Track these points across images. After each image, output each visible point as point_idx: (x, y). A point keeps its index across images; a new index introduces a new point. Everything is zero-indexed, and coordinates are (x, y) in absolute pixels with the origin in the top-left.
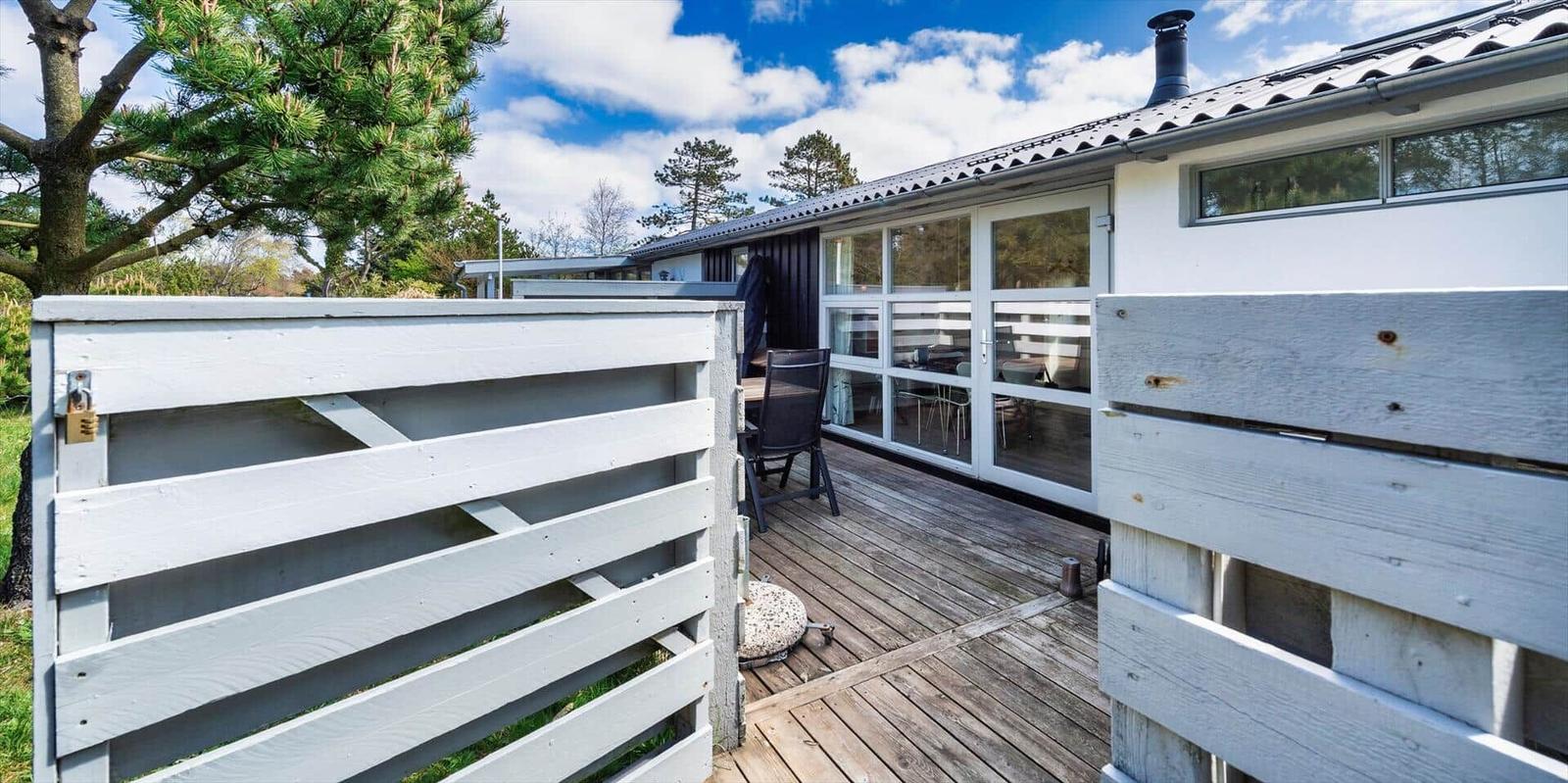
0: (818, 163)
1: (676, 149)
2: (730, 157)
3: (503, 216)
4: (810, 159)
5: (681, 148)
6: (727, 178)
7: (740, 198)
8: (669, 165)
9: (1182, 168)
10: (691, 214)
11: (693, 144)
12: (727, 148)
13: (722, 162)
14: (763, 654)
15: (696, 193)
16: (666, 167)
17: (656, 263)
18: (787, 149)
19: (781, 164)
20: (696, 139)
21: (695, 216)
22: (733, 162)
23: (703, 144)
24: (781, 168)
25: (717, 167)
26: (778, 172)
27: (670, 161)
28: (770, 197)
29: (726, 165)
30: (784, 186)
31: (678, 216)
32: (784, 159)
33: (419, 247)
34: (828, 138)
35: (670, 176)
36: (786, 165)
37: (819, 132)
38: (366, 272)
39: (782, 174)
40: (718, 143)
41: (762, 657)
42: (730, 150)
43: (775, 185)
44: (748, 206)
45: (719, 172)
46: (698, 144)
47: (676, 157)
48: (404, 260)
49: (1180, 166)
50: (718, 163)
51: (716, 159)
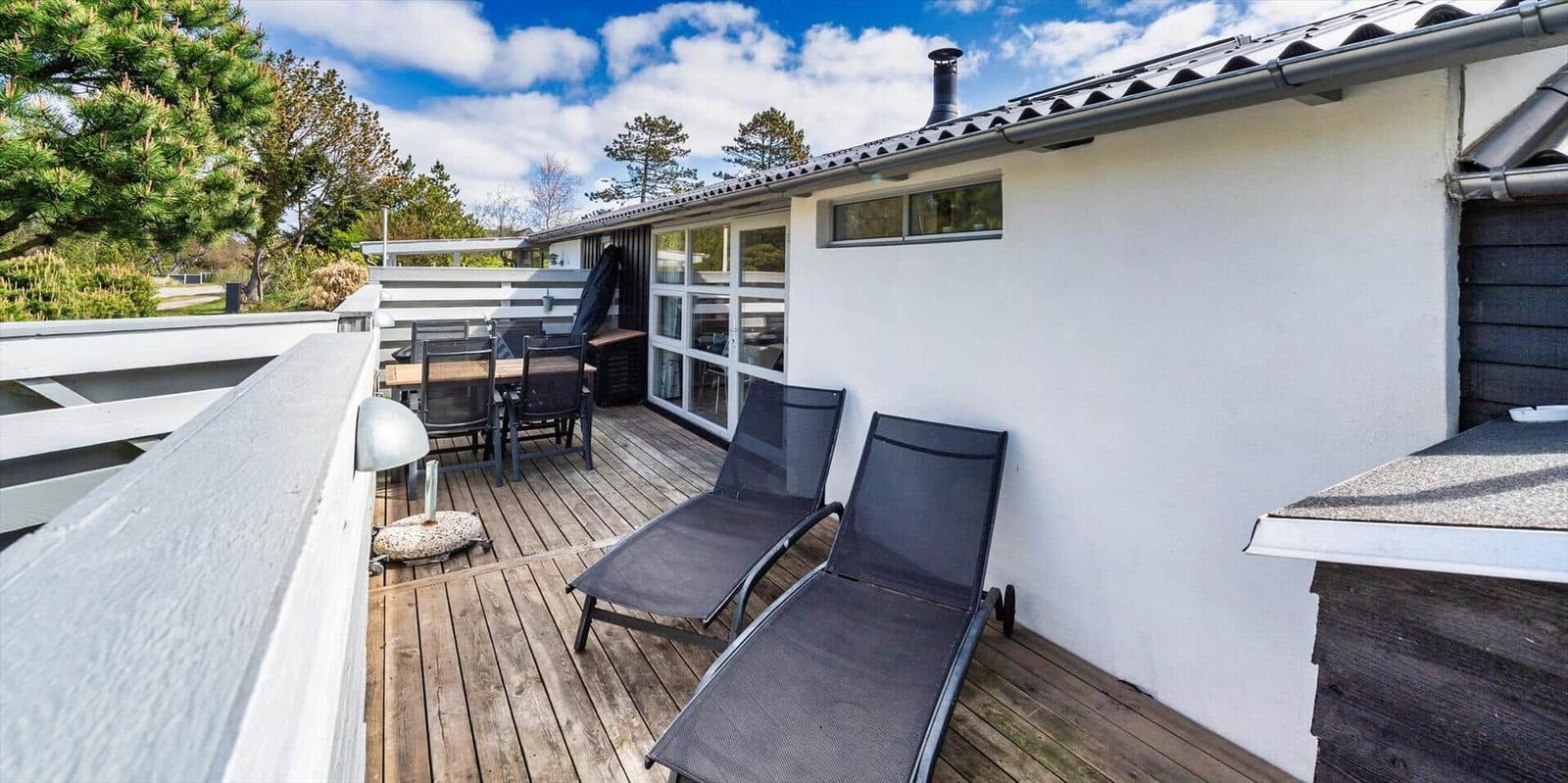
0: (772, 140)
1: (627, 124)
2: (680, 133)
3: (452, 187)
4: (764, 135)
5: (632, 123)
6: (677, 154)
7: (689, 173)
8: (618, 140)
9: (820, 204)
10: (640, 188)
11: (644, 120)
12: (677, 124)
13: (672, 138)
14: (423, 555)
15: (646, 169)
16: (616, 142)
17: (553, 245)
18: (741, 125)
19: (735, 140)
20: (646, 115)
21: (644, 192)
22: (683, 138)
23: (653, 119)
24: (735, 144)
25: (666, 143)
26: (732, 148)
27: (620, 136)
28: (723, 173)
29: (677, 140)
30: (738, 161)
31: (627, 191)
32: (738, 135)
33: (360, 218)
34: (781, 115)
35: (619, 152)
36: (741, 140)
37: (772, 109)
38: (299, 244)
39: (736, 149)
40: (669, 118)
41: (422, 558)
42: (681, 126)
43: (729, 161)
44: (698, 182)
45: (669, 147)
46: (648, 120)
47: (626, 132)
48: (344, 230)
49: (818, 202)
50: (668, 138)
51: (667, 135)
